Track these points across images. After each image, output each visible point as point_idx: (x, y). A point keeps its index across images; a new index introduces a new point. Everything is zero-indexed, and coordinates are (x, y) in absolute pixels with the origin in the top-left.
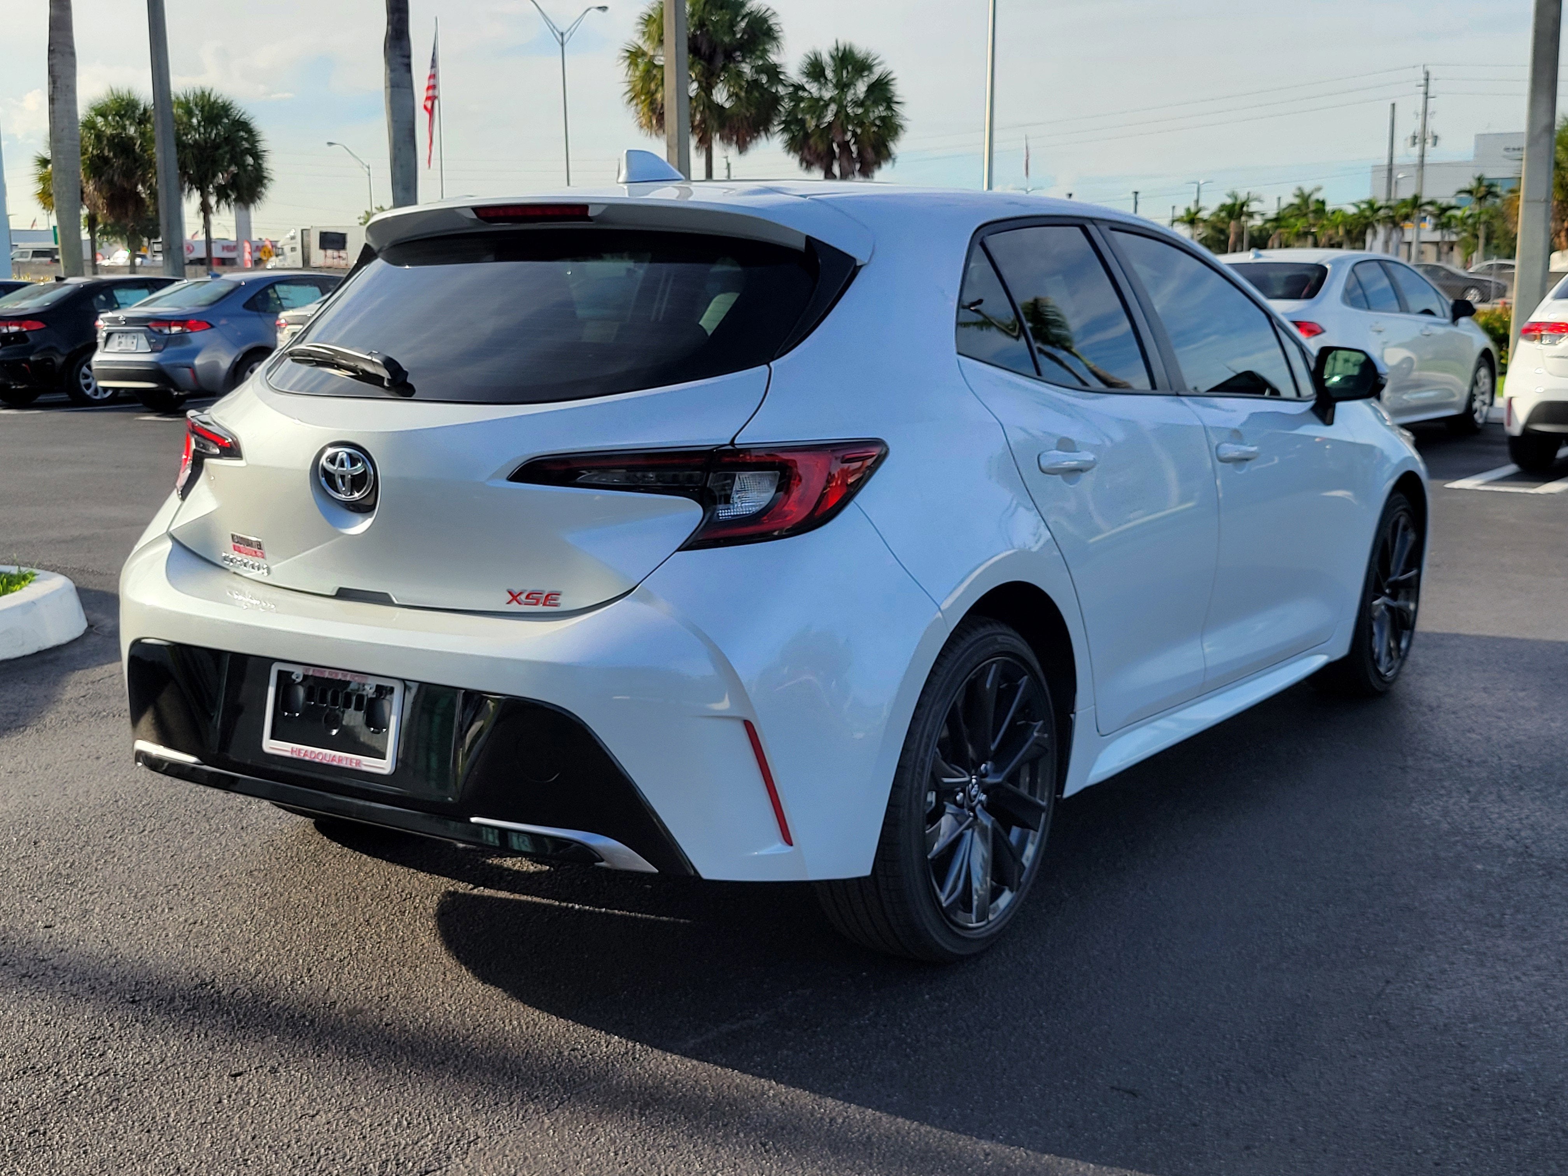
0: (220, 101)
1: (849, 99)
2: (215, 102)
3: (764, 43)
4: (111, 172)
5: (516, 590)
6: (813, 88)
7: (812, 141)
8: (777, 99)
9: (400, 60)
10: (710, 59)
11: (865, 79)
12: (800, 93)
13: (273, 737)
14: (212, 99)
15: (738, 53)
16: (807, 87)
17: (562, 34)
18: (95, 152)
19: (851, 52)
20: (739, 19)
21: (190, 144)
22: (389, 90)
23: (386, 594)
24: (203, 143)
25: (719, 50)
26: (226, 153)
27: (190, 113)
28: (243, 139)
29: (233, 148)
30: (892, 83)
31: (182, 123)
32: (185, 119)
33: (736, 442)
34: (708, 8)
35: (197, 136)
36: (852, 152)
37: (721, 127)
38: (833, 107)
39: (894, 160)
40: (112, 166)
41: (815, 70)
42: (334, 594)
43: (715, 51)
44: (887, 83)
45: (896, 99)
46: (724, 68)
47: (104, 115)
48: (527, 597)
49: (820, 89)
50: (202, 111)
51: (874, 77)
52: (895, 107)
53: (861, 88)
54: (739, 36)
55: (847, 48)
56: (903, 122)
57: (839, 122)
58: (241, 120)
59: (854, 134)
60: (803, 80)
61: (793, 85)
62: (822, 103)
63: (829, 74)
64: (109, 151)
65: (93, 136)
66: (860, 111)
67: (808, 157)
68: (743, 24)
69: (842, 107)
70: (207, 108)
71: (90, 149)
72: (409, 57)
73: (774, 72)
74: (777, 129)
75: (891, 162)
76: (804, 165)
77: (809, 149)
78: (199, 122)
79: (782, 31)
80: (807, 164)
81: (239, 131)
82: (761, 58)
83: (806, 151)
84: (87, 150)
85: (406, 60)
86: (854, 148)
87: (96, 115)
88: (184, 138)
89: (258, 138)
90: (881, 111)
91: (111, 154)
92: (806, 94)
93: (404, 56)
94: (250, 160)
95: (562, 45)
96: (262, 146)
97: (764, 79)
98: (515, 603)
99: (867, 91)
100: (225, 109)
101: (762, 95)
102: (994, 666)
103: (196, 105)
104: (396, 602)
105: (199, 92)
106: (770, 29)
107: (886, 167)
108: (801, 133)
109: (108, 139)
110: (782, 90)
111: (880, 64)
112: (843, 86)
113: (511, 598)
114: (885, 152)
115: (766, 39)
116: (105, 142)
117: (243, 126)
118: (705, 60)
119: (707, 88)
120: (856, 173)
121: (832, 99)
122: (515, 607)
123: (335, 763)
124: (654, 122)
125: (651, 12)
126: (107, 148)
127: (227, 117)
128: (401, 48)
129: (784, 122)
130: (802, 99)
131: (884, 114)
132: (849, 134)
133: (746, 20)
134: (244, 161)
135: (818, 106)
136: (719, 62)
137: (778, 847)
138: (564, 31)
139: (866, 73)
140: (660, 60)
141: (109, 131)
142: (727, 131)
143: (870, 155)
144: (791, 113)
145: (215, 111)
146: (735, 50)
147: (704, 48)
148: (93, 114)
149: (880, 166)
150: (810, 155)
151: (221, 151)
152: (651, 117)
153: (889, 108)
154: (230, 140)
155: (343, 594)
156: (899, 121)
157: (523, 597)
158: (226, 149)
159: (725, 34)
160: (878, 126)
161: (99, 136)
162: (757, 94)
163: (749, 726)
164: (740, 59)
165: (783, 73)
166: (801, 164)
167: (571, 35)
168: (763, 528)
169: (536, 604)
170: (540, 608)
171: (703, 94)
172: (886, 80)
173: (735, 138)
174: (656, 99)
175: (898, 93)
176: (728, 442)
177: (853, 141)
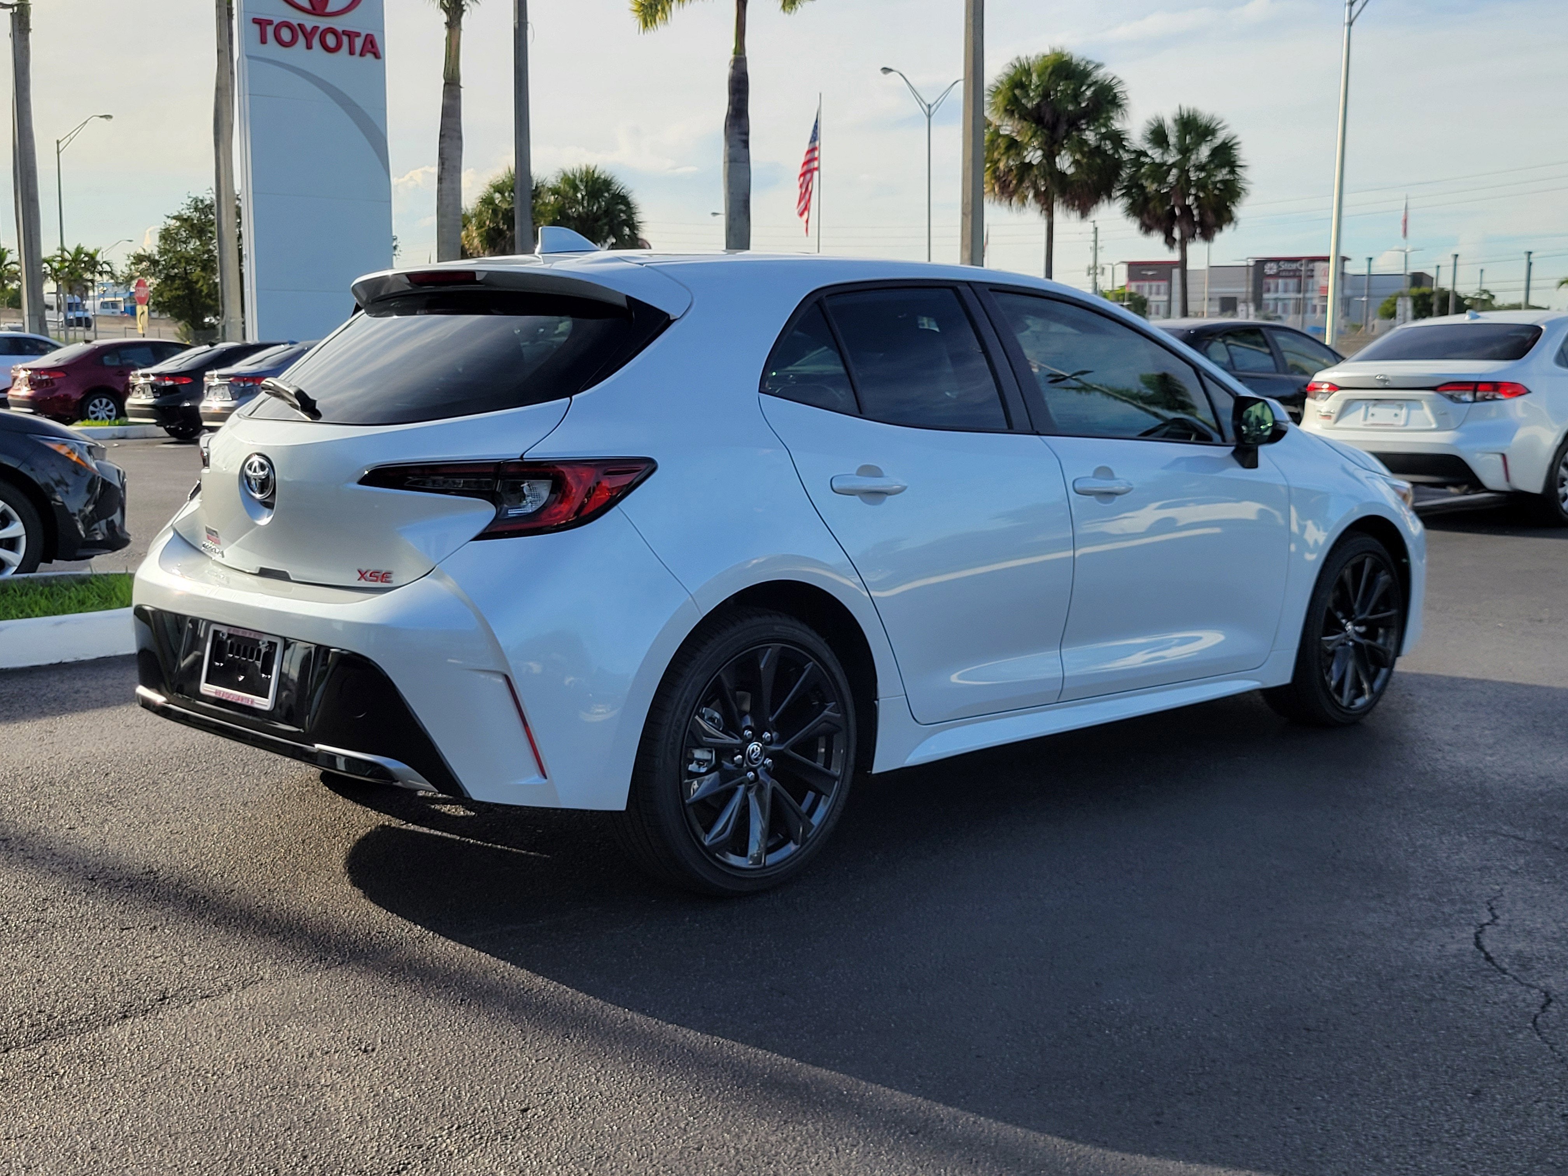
0: (603, 177)
1: (1192, 163)
2: (598, 178)
3: (1108, 112)
4: (503, 243)
5: (364, 570)
6: (1156, 154)
7: (1151, 206)
8: (1119, 165)
9: (739, 137)
10: (1053, 128)
11: (1208, 144)
12: (1143, 159)
13: (207, 682)
14: (596, 176)
15: (1083, 121)
16: (1150, 153)
17: (929, 106)
18: (491, 226)
19: (1195, 119)
20: (1084, 88)
21: (573, 217)
22: (727, 165)
23: (285, 572)
24: (584, 215)
25: (1063, 119)
26: (605, 224)
27: (576, 189)
28: (622, 211)
29: (612, 220)
30: (1235, 147)
31: (567, 198)
32: (571, 193)
33: (524, 457)
34: (1053, 78)
35: (581, 209)
36: (1193, 216)
37: (1063, 194)
38: (1174, 171)
39: (1236, 223)
40: (505, 237)
41: (1158, 136)
42: (257, 572)
43: (1058, 119)
44: (1231, 147)
45: (1239, 163)
46: (1068, 135)
47: (502, 193)
48: (371, 575)
49: (1163, 154)
50: (586, 187)
51: (1218, 141)
52: (1238, 170)
53: (1204, 152)
54: (1083, 105)
55: (1191, 114)
56: (1245, 186)
57: (1179, 186)
58: (621, 194)
59: (1197, 198)
60: (1145, 146)
61: (1135, 151)
62: (1165, 168)
63: (1172, 139)
64: (504, 224)
65: (490, 211)
66: (1203, 175)
67: (1147, 222)
68: (1089, 93)
69: (1184, 172)
70: (590, 183)
71: (488, 223)
72: (747, 134)
73: (1117, 139)
74: (1119, 193)
75: (1232, 225)
76: (1144, 229)
77: (1149, 213)
78: (583, 197)
79: (1127, 99)
80: (1147, 228)
81: (618, 204)
82: (1106, 126)
83: (1146, 215)
84: (485, 223)
85: (744, 137)
86: (1195, 212)
87: (495, 192)
88: (570, 211)
89: (634, 210)
90: (1223, 174)
91: (505, 227)
92: (1147, 160)
93: (741, 134)
94: (627, 231)
95: (929, 116)
96: (638, 218)
97: (1108, 146)
98: (363, 580)
99: (1210, 155)
100: (607, 184)
101: (1104, 161)
102: (770, 650)
103: (581, 181)
104: (292, 579)
105: (584, 169)
106: (1115, 96)
107: (1228, 230)
108: (1141, 198)
109: (503, 214)
110: (1126, 157)
111: (1223, 128)
112: (1185, 151)
113: (359, 575)
114: (1226, 215)
115: (1109, 106)
116: (500, 216)
117: (623, 199)
118: (1048, 129)
119: (1050, 156)
120: (1197, 236)
121: (1173, 165)
122: (363, 583)
123: (239, 702)
124: (996, 189)
125: (998, 84)
126: (502, 222)
127: (608, 191)
128: (740, 126)
129: (1125, 187)
130: (1143, 164)
131: (1228, 177)
132: (1191, 198)
133: (1092, 89)
134: (622, 232)
135: (1159, 171)
136: (1062, 129)
137: (535, 778)
138: (931, 102)
139: (1209, 138)
140: (1006, 130)
141: (505, 206)
142: (1068, 197)
143: (1210, 218)
144: (1131, 178)
145: (597, 186)
146: (1080, 119)
147: (1048, 117)
148: (492, 190)
149: (1221, 229)
150: (1149, 219)
151: (600, 223)
152: (993, 185)
153: (1232, 172)
154: (609, 212)
155: (264, 573)
156: (1241, 184)
157: (368, 574)
158: (605, 221)
159: (1069, 102)
160: (1220, 190)
161: (495, 212)
162: (1099, 161)
163: (507, 678)
164: (1084, 127)
165: (1127, 139)
166: (1141, 228)
167: (938, 107)
168: (538, 524)
169: (376, 581)
170: (379, 584)
171: (1045, 161)
172: (1230, 144)
173: (1077, 203)
174: (998, 168)
175: (1242, 156)
176: (519, 457)
177: (1195, 205)
